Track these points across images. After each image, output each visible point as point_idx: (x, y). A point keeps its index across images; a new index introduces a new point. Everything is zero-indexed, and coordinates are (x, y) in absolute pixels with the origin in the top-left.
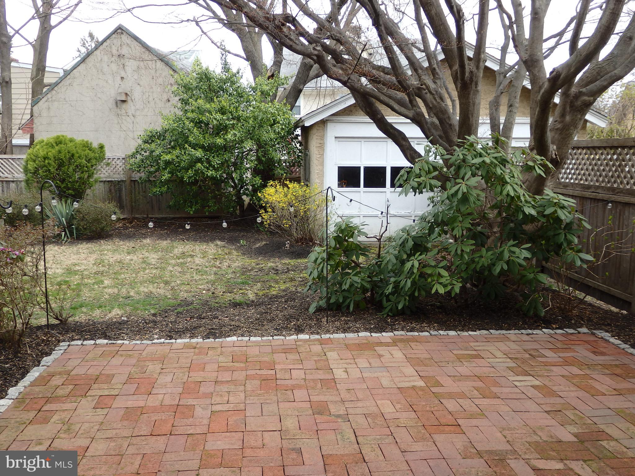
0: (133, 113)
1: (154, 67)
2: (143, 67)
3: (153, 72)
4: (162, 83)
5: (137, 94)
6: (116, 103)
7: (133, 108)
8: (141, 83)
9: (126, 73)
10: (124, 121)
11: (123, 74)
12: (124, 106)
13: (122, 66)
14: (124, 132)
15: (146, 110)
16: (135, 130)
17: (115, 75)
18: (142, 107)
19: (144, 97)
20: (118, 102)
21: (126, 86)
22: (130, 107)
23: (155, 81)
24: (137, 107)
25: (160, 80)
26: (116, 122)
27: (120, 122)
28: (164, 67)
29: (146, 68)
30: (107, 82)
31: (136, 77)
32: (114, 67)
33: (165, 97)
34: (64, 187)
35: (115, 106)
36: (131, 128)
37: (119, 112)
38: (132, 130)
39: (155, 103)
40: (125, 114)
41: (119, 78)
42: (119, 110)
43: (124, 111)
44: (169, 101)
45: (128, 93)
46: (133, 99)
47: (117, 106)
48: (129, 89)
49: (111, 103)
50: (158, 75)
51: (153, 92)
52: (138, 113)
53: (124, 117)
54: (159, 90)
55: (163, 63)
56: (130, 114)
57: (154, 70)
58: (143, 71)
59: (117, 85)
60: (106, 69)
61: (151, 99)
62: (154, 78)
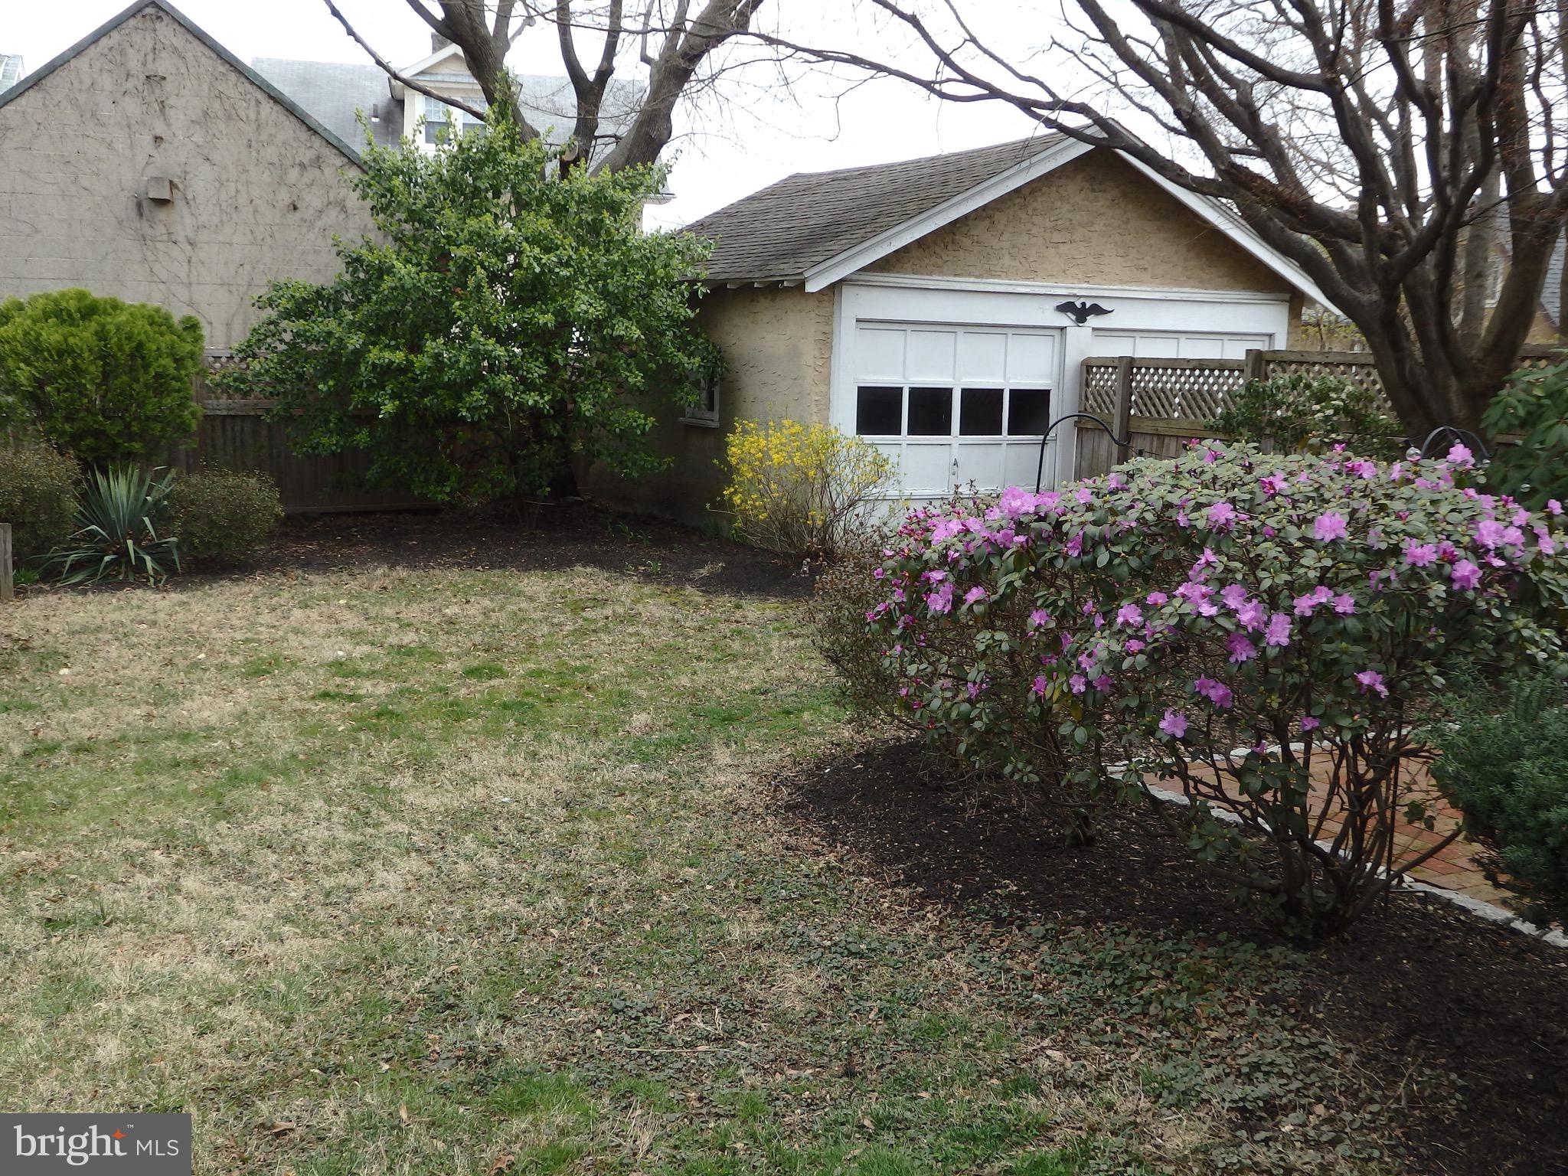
0: (191, 235)
1: (253, 116)
2: (221, 114)
3: (249, 129)
4: (276, 161)
5: (201, 183)
6: (139, 205)
7: (188, 220)
8: (215, 157)
9: (168, 125)
10: (161, 256)
11: (160, 129)
12: (162, 214)
13: (156, 106)
14: (162, 286)
15: (228, 229)
16: (193, 279)
17: (135, 128)
18: (216, 220)
19: (224, 196)
20: (145, 204)
21: (173, 160)
22: (182, 221)
23: (254, 154)
24: (202, 219)
25: (270, 153)
26: (139, 256)
27: (151, 258)
28: (282, 118)
29: (229, 118)
30: (110, 146)
31: (198, 138)
32: (132, 107)
33: (284, 197)
34: (119, 434)
35: (133, 214)
36: (183, 275)
37: (148, 231)
38: (185, 280)
39: (255, 211)
40: (165, 237)
41: (148, 139)
42: (145, 225)
43: (161, 229)
44: (295, 208)
45: (176, 180)
46: (190, 197)
47: (141, 215)
48: (178, 171)
49: (123, 205)
50: (264, 137)
51: (248, 183)
52: (204, 236)
53: (159, 245)
54: (266, 178)
55: (277, 108)
56: (181, 239)
57: (254, 126)
58: (222, 126)
59: (142, 158)
60: (106, 110)
61: (242, 200)
62: (254, 144)
